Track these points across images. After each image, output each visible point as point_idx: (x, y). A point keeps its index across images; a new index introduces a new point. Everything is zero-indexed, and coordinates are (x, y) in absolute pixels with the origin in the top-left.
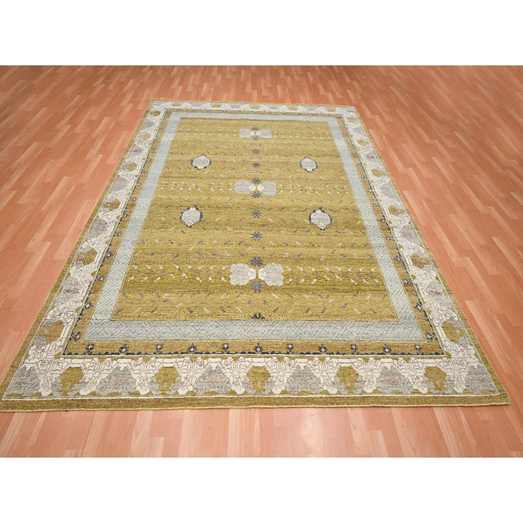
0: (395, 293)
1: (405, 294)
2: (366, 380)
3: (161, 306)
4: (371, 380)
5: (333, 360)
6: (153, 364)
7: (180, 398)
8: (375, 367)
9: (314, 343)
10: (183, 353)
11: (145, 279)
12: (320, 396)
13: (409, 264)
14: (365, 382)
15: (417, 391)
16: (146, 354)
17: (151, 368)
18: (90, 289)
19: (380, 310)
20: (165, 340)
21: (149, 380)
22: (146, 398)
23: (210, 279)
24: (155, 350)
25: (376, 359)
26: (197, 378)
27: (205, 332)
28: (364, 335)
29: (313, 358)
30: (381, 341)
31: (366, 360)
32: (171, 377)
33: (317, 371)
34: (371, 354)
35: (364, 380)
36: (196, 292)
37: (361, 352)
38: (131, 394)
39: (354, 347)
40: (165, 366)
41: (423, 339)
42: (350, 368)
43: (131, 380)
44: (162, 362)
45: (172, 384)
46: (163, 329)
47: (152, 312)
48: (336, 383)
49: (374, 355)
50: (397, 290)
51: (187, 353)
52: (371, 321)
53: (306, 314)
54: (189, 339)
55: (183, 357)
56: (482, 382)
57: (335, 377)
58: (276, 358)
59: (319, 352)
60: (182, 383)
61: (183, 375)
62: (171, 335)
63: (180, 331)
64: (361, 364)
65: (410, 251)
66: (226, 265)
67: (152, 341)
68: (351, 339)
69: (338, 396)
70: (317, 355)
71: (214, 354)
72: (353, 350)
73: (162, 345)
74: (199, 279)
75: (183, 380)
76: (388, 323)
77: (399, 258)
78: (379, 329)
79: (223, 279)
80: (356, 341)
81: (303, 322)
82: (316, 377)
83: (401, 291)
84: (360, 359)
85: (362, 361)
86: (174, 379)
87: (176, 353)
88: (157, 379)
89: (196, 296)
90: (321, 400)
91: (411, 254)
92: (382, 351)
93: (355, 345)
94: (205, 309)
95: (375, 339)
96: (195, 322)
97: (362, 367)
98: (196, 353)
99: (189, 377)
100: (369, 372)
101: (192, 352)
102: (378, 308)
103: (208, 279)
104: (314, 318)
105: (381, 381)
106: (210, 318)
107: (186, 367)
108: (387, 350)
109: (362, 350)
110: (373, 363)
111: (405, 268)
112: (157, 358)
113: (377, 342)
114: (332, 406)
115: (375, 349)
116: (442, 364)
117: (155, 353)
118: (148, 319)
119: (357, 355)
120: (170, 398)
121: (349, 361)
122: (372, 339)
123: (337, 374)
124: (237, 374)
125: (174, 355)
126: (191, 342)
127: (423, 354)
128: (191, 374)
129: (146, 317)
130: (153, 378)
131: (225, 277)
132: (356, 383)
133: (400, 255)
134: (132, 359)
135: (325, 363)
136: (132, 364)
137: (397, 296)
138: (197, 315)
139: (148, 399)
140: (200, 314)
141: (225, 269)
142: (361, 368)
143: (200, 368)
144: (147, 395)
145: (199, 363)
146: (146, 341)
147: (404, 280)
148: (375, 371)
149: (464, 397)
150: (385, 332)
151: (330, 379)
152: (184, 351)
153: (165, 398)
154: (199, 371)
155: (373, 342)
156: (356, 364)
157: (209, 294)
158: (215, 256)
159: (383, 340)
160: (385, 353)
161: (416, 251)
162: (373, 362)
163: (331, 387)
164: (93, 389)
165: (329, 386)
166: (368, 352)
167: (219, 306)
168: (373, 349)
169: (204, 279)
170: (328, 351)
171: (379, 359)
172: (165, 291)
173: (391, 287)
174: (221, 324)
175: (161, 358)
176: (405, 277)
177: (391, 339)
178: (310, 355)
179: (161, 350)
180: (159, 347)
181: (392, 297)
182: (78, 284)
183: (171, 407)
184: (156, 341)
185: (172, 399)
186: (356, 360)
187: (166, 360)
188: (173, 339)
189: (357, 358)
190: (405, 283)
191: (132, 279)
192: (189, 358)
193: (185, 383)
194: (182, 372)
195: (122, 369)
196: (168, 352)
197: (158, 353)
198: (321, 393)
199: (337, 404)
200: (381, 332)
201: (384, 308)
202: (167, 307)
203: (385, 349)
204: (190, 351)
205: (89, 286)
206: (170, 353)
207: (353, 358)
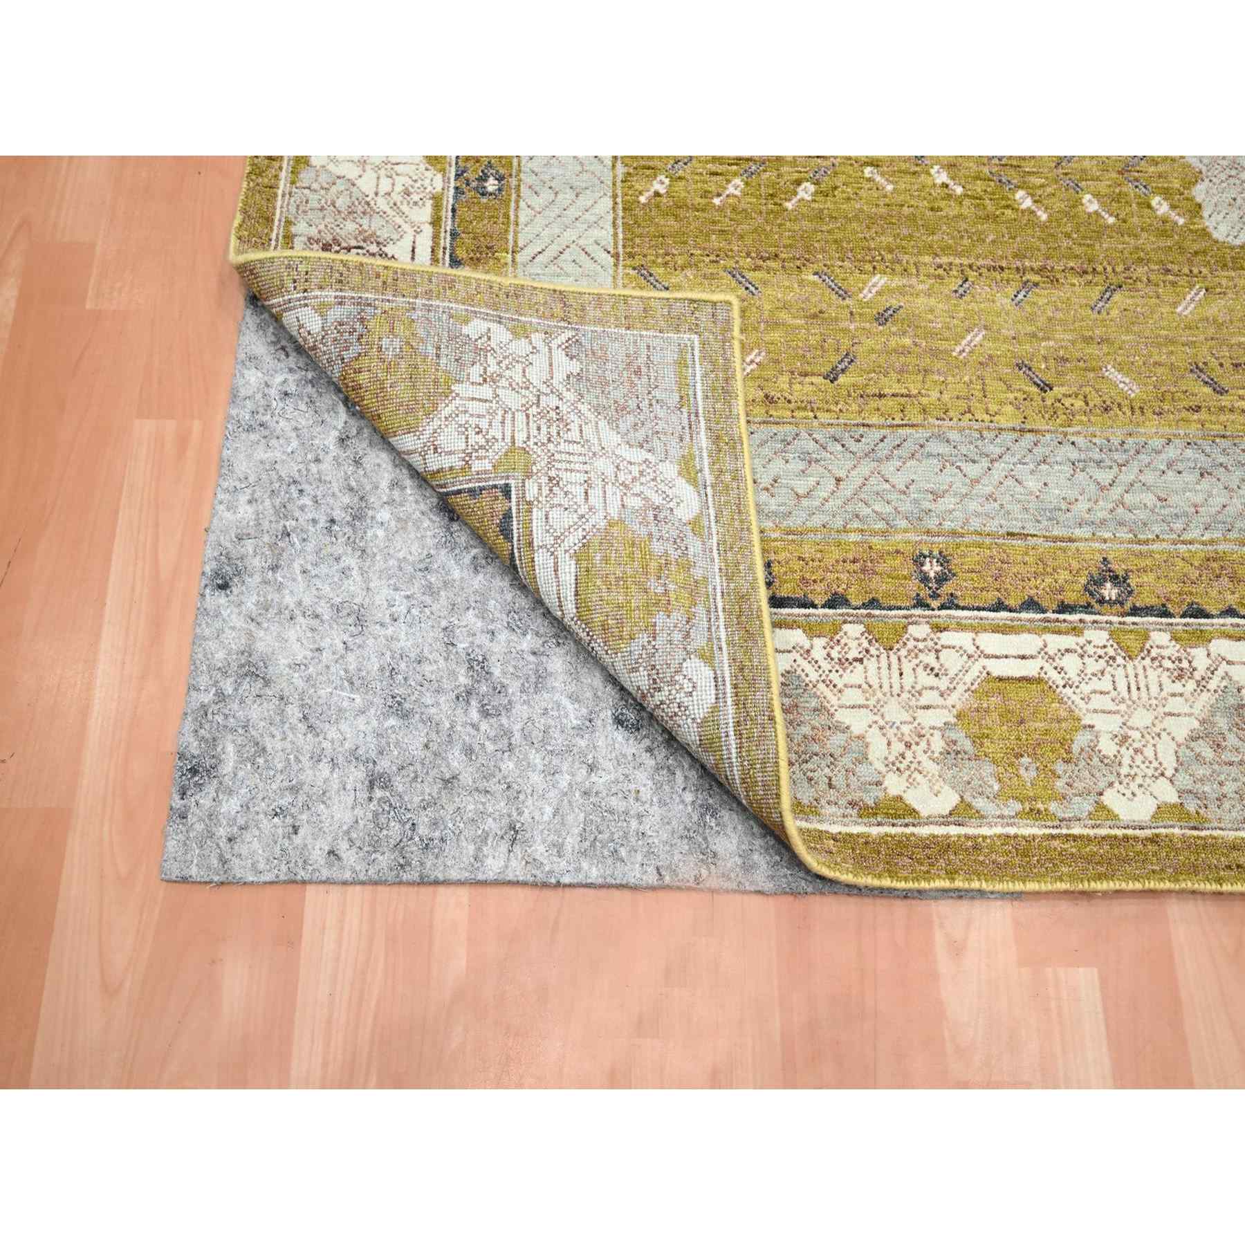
3: (872, 342)
6: (930, 659)
7: (1136, 838)
10: (1064, 608)
11: (731, 190)
16: (873, 603)
17: (925, 679)
18: (445, 241)
20: (954, 533)
21: (938, 744)
22: (953, 830)
23: (1091, 205)
24: (913, 586)
26: (1180, 739)
27: (1149, 499)
32: (1047, 732)
36: (1036, 278)
38: (867, 812)
40: (995, 673)
43: (837, 740)
44: (971, 649)
45: (1060, 767)
46: (923, 473)
47: (832, 376)
51: (1087, 608)
54: (1078, 532)
55: (1076, 630)
60: (1111, 764)
61: (1107, 725)
62: (973, 506)
63: (1019, 489)
67: (884, 533)
71: (1230, 620)
73: (943, 560)
74: (1028, 203)
75: (1108, 747)
79: (1161, 207)
86: (1065, 743)
87: (1031, 604)
88: (978, 740)
89: (1043, 297)
94: (1112, 373)
96: (1080, 440)
98: (1135, 611)
99: (1136, 735)
101: (1111, 602)
103: (1078, 202)
106: (1151, 429)
107: (1105, 684)
112: (939, 629)
117: (920, 603)
118: (824, 417)
120: (1081, 837)
125: (1024, 615)
126: (1092, 552)
128: (1142, 718)
129: (807, 406)
130: (953, 735)
131: (1166, 193)
134: (812, 631)
136: (819, 654)
138: (1079, 404)
139: (967, 837)
140: (1095, 400)
143: (1177, 688)
144: (945, 820)
145: (1167, 664)
146: (854, 537)
152: (1070, 597)
153: (1053, 837)
154: (1175, 705)
157: (1112, 289)
167: (1182, 357)
169: (1059, 205)
172: (870, 261)
174: (1222, 459)
175: (961, 627)
179: (947, 588)
180: (932, 568)
182: (368, 210)
183: (1100, 877)
184: (906, 538)
185: (1089, 839)
187: (991, 642)
188: (992, 526)
191: (656, 186)
192: (1105, 635)
193: (1126, 761)
194: (1091, 706)
196: (991, 597)
197: (935, 604)
202: (905, 351)
204: (1102, 601)
205: (436, 222)
206: (999, 606)
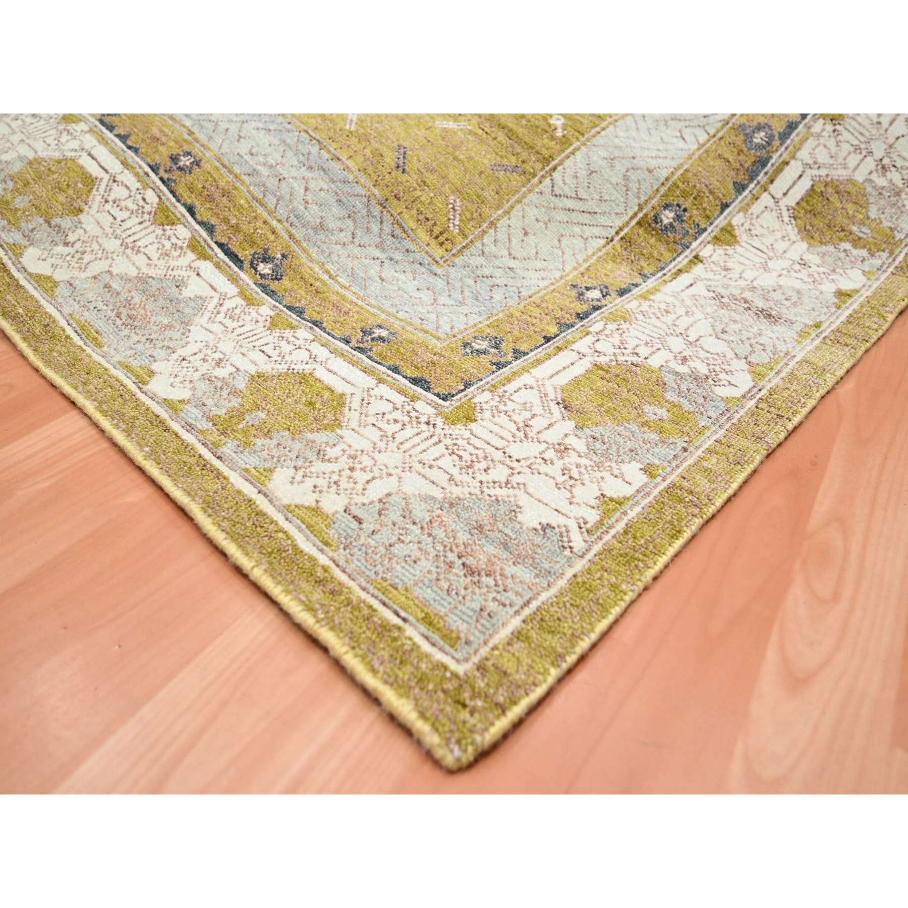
0: (570, 204)
1: (603, 242)
2: (78, 246)
4: (87, 258)
8: (155, 255)
13: (777, 188)
14: (66, 244)
19: (430, 178)
25: (194, 246)
28: (264, 171)
30: (291, 236)
31: (164, 217)
34: (201, 223)
35: (71, 238)
37: (181, 190)
39: (185, 161)
42: (90, 182)
49: (204, 234)
50: (591, 205)
52: (347, 168)
64: (135, 207)
65: (853, 160)
68: (214, 146)
72: (169, 163)
76: (398, 232)
77: (771, 137)
78: (336, 210)
80: (219, 160)
83: (603, 220)
84: (151, 196)
85: (148, 208)
91: (840, 174)
92: (245, 254)
93: (197, 163)
95: (282, 212)
97: (121, 215)
100: (119, 242)
102: (433, 171)
105: (107, 286)
108: (265, 269)
109: (191, 190)
110: (168, 245)
111: (740, 188)
113: (274, 223)
115: (236, 229)
119: (159, 183)
121: (115, 166)
122: (271, 201)
123: (35, 159)
132: (41, 220)
133: (784, 136)
137: (561, 216)
142: (115, 212)
147: (666, 207)
148: (141, 260)
150: (344, 237)
155: (260, 210)
156: (118, 192)
159: (297, 242)
160: (247, 265)
161: (881, 182)
162: (174, 240)
166: (198, 208)
168: (226, 221)
171: (203, 256)
173: (583, 173)
176: (687, 204)
177: (329, 267)
181: (533, 197)
186: (138, 185)
189: (146, 186)
190: (656, 219)
200: (332, 224)
201: (457, 191)
203: (265, 260)
207: (137, 175)
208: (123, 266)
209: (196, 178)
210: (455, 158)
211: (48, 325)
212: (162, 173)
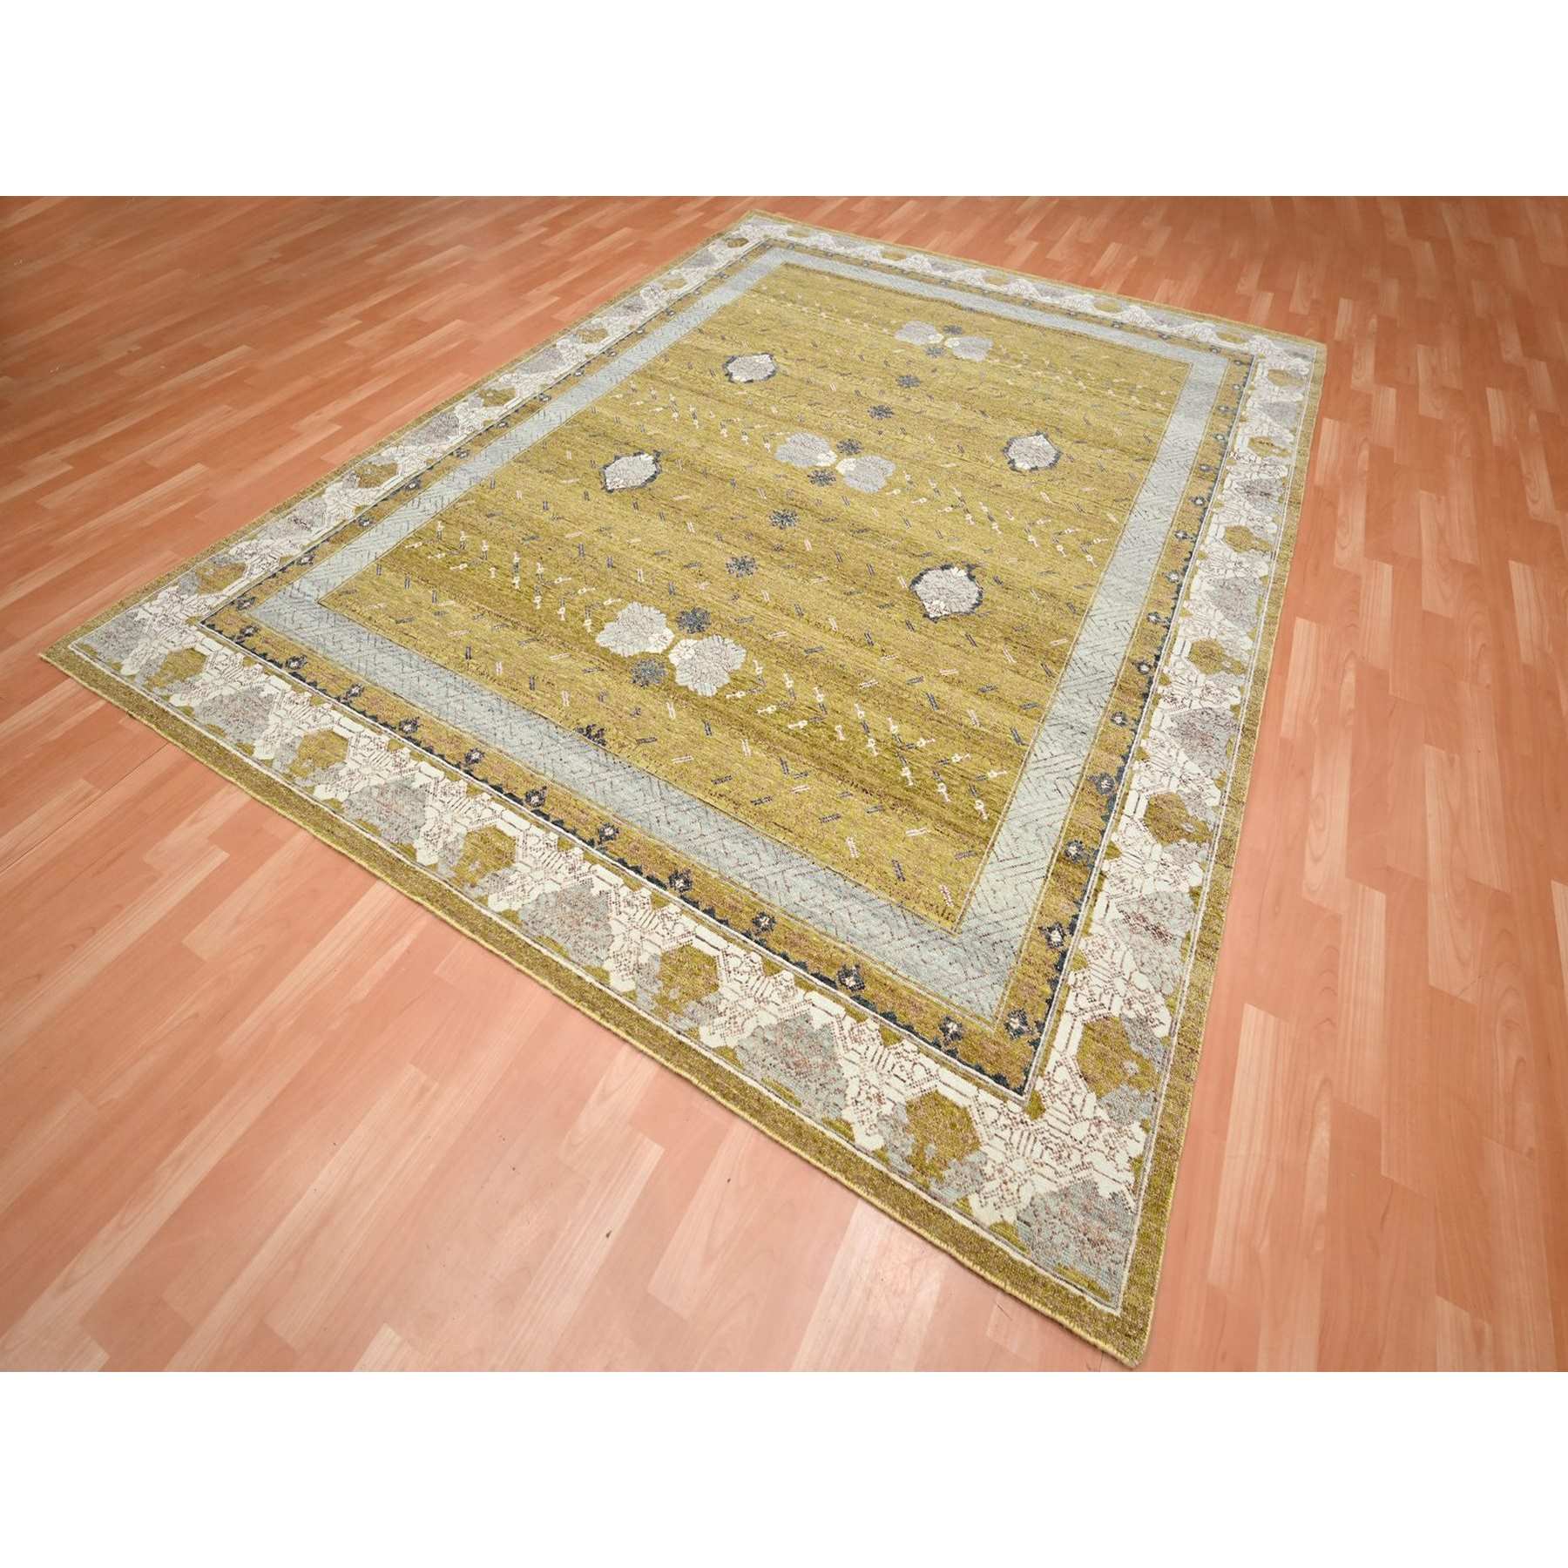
0: (1011, 863)
1: (1041, 880)
2: (728, 1012)
3: (425, 617)
4: (739, 1020)
5: (685, 919)
6: (319, 715)
7: (309, 802)
8: (779, 1001)
9: (671, 855)
10: (385, 725)
11: (439, 556)
12: (580, 973)
13: (1128, 810)
14: (720, 1015)
15: (846, 1130)
16: (324, 691)
17: (310, 720)
18: (331, 534)
19: (922, 878)
20: (376, 685)
21: (288, 740)
22: (256, 766)
23: (562, 611)
24: (342, 693)
25: (799, 982)
26: (371, 785)
27: (460, 707)
28: (818, 911)
29: (640, 886)
30: (855, 950)
31: (771, 970)
32: (328, 756)
33: (623, 918)
34: (796, 964)
35: (721, 1009)
36: (509, 624)
37: (772, 945)
38: (239, 745)
39: (764, 922)
40: (335, 730)
41: (988, 1019)
42: (712, 961)
43: (261, 721)
44: (336, 720)
45: (318, 769)
46: (388, 661)
47: (397, 622)
48: (644, 971)
49: (801, 971)
50: (1024, 859)
51: (393, 729)
52: (868, 891)
53: (710, 785)
54: (420, 705)
55: (380, 733)
56: (1088, 1245)
57: (654, 957)
58: (557, 837)
59: (666, 881)
60: (337, 778)
61: (351, 765)
62: (393, 680)
63: (416, 682)
64: (748, 969)
65: (1165, 780)
66: (619, 597)
67: (353, 672)
68: (775, 901)
69: (621, 1000)
70: (654, 886)
71: (438, 759)
72: (755, 928)
73: (362, 690)
74: (538, 601)
75: (343, 773)
76: (918, 921)
77: (1111, 782)
78: (875, 921)
79: (588, 623)
80: (785, 913)
81: (686, 798)
82: (608, 928)
83: (1036, 866)
84: (754, 956)
85: (757, 966)
86: (329, 763)
87: (375, 718)
88: (303, 745)
89: (504, 632)
90: (575, 983)
91: (1161, 791)
92: (833, 976)
93: (772, 920)
94: (499, 666)
95: (842, 936)
96: (459, 678)
97: (744, 978)
98: (409, 739)
99: (357, 774)
100: (752, 999)
101: (404, 731)
102: (921, 873)
103: (558, 609)
104: (722, 804)
105: (765, 1040)
106: (492, 687)
107: (367, 754)
108: (850, 982)
109: (779, 942)
110: (782, 988)
111: (1106, 818)
112: (334, 708)
113: (841, 945)
114: (589, 1012)
115: (819, 959)
116: (991, 1114)
117: (338, 699)
118: (381, 632)
119: (756, 945)
120: (293, 792)
121: (722, 944)
122: (832, 931)
123: (664, 954)
124: (450, 822)
125: (368, 720)
126: (416, 712)
127: (952, 1053)
128: (366, 771)
129: (379, 627)
130: (296, 740)
131: (595, 620)
132: (694, 1002)
133: (1119, 778)
134: (294, 688)
135: (659, 914)
136: (287, 695)
137: (1010, 872)
138: (474, 668)
139: (257, 770)
140: (481, 670)
141: (611, 606)
142: (739, 977)
143: (392, 769)
144: (261, 762)
145: (398, 760)
146: (343, 669)
147: (1069, 844)
148: (772, 1007)
149: (983, 1240)
150: (887, 937)
151: (639, 954)
152: (391, 722)
153: (283, 786)
154: (385, 774)
155: (828, 940)
156: (733, 962)
157: (533, 640)
158: (610, 570)
159: (860, 952)
160: (838, 984)
161: (1186, 790)
162: (785, 984)
163: (624, 973)
164: (195, 703)
165: (623, 967)
166: (790, 955)
167: (531, 672)
168: (810, 956)
169: (549, 606)
170: (688, 894)
171: (809, 989)
172: (455, 594)
173: (1011, 842)
174: (503, 709)
175: (342, 712)
176: (1081, 838)
177: (888, 964)
178: (637, 876)
179: (352, 699)
180: (355, 690)
181: (988, 868)
182: (321, 515)
183: (281, 807)
184: (359, 678)
185: (294, 794)
186: (743, 952)
187: (346, 721)
188: (391, 689)
189: (749, 951)
190: (1067, 854)
191: (416, 546)
192: (388, 739)
193: (343, 780)
194: (355, 758)
195: (263, 695)
196: (362, 708)
197: (342, 701)
198: (588, 969)
199: (603, 1016)
200: (876, 931)
201: (941, 881)
202: (433, 626)
203: (848, 974)
204: (401, 729)
205: (335, 527)
206: (363, 713)
207: (739, 945)
208: (766, 1019)
209: (777, 933)
210: (931, 859)
211: (743, 1087)
212: (754, 937)
